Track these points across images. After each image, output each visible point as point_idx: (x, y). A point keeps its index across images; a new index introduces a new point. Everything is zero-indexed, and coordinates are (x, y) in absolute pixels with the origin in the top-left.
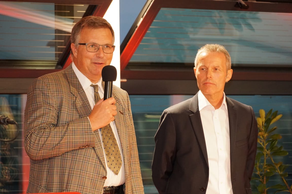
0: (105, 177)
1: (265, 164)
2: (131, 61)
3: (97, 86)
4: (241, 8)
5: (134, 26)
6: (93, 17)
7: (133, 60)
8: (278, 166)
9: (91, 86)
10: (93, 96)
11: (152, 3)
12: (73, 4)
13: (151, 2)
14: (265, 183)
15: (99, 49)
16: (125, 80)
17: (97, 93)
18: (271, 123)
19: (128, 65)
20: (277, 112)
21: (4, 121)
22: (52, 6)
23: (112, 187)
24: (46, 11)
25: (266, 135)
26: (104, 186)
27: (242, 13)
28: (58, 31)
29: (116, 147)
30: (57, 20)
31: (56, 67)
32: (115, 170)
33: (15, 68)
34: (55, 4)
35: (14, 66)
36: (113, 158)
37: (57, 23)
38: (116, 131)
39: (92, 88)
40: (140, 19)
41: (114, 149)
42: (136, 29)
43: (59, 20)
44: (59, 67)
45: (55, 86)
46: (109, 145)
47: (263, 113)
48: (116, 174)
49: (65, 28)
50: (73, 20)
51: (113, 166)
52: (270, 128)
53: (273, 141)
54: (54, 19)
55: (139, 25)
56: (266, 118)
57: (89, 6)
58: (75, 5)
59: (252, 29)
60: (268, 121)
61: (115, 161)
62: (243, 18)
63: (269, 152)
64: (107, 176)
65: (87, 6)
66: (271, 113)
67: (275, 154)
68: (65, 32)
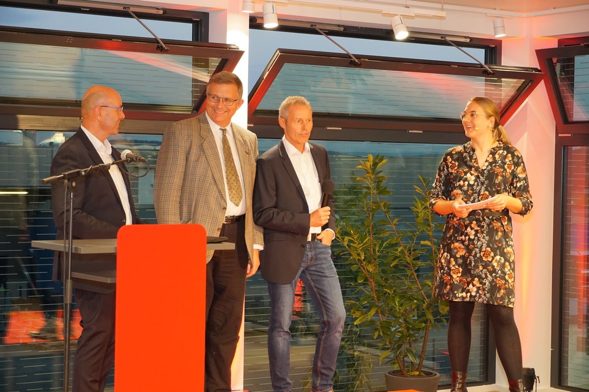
0: (225, 208)
1: (372, 201)
2: (257, 108)
3: (226, 129)
4: (355, 65)
5: (261, 79)
6: (224, 72)
7: (260, 107)
8: (383, 204)
9: (221, 129)
10: (222, 138)
11: (277, 59)
12: (208, 58)
13: (276, 57)
14: (371, 218)
15: (219, 100)
16: (252, 125)
17: (225, 136)
18: (378, 167)
19: (254, 112)
20: (383, 156)
21: (137, 159)
22: (190, 58)
23: (233, 216)
25: (373, 176)
26: (226, 216)
27: (357, 70)
28: (194, 80)
29: (238, 182)
30: (194, 70)
31: (192, 111)
32: (236, 202)
33: (156, 111)
34: (193, 56)
35: (155, 110)
36: (234, 192)
37: (194, 73)
38: (240, 168)
39: (221, 131)
40: (266, 72)
41: (236, 184)
42: (263, 81)
43: (196, 71)
44: (195, 111)
45: (186, 130)
46: (232, 181)
47: (371, 158)
48: (237, 205)
49: (202, 78)
50: (207, 71)
51: (234, 199)
52: (377, 171)
53: (379, 182)
54: (191, 69)
55: (265, 77)
56: (373, 162)
57: (222, 59)
58: (210, 58)
59: (366, 84)
60: (375, 164)
61: (236, 195)
62: (358, 74)
63: (375, 191)
64: (227, 208)
65: (220, 60)
66: (378, 158)
67: (380, 193)
68: (199, 81)
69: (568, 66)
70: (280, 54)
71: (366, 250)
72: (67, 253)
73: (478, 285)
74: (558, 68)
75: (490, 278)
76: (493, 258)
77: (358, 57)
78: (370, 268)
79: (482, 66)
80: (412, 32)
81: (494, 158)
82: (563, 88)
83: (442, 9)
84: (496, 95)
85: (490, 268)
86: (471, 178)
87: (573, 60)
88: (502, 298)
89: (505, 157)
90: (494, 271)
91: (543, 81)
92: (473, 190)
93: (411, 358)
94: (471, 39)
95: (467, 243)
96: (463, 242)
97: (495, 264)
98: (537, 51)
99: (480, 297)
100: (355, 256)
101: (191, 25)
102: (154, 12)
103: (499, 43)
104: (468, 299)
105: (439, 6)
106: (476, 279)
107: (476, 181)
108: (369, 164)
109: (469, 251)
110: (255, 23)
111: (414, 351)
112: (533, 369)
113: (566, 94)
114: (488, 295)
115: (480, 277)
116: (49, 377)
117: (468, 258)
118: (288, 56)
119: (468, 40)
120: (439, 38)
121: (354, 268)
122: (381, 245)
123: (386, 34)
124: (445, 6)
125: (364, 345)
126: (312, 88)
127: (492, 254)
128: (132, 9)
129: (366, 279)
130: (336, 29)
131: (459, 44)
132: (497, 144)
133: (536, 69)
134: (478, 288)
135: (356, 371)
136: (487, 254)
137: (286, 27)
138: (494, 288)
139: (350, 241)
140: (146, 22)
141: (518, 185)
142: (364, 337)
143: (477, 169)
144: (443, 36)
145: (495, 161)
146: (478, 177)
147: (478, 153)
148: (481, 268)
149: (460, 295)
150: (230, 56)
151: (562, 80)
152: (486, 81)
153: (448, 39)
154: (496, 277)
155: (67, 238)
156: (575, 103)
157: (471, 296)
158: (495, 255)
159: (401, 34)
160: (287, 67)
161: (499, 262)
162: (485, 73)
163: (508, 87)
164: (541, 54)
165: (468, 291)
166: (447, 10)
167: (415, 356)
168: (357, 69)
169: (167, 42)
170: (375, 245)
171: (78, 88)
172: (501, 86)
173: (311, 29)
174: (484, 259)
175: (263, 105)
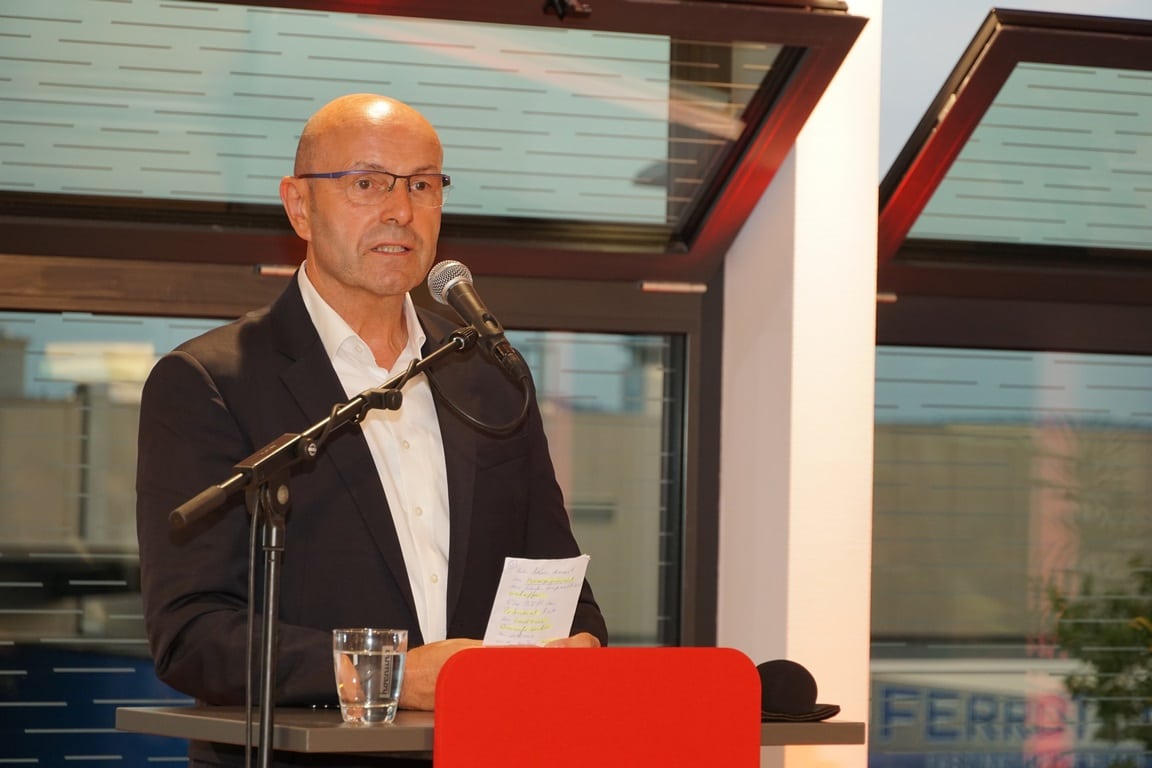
2: (913, 234)
5: (929, 120)
11: (988, 46)
12: (730, 41)
13: (987, 41)
16: (891, 298)
19: (902, 249)
30: (674, 92)
31: (669, 244)
34: (672, 37)
37: (674, 103)
40: (949, 97)
42: (935, 130)
43: (681, 93)
44: (680, 245)
55: (942, 116)
57: (785, 48)
58: (736, 45)
65: (776, 50)
68: (700, 134)
70: (999, 27)
118: (1029, 37)
150: (811, 38)
160: (1026, 78)
175: (930, 224)
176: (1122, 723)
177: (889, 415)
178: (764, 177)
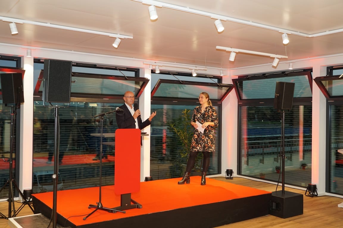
1: (186, 122)
5: (155, 87)
16: (152, 101)
19: (153, 97)
22: (134, 82)
24: (133, 83)
25: (186, 115)
28: (135, 88)
43: (136, 85)
47: (186, 110)
50: (139, 86)
52: (188, 113)
59: (184, 89)
60: (187, 112)
62: (182, 86)
65: (143, 82)
66: (188, 110)
67: (188, 120)
68: (137, 88)
69: (241, 84)
70: (160, 80)
71: (184, 136)
72: (101, 137)
73: (200, 146)
74: (238, 84)
75: (203, 144)
76: (205, 138)
77: (182, 81)
78: (186, 141)
79: (217, 84)
80: (197, 74)
81: (206, 110)
82: (240, 90)
83: (206, 68)
84: (221, 92)
85: (204, 141)
86: (199, 116)
87: (242, 82)
88: (207, 149)
89: (210, 110)
90: (205, 142)
91: (234, 88)
92: (199, 119)
93: (197, 167)
94: (214, 76)
95: (198, 134)
96: (197, 134)
97: (205, 140)
98: (232, 79)
99: (200, 150)
100: (181, 138)
101: (134, 72)
102: (124, 68)
103: (221, 77)
104: (197, 151)
105: (205, 67)
106: (200, 145)
107: (200, 116)
108: (185, 112)
109: (198, 136)
110: (153, 72)
111: (198, 165)
112: (232, 170)
113: (240, 91)
114: (203, 149)
115: (201, 144)
116: (94, 173)
117: (198, 139)
118: (162, 81)
119: (213, 77)
120: (205, 76)
121: (181, 141)
122: (189, 135)
123: (190, 75)
124: (207, 67)
125: (183, 163)
126: (169, 90)
127: (205, 137)
128: (118, 68)
129: (185, 145)
130: (176, 73)
131: (210, 78)
132: (208, 106)
133: (232, 85)
134: (200, 147)
135: (181, 171)
136: (203, 137)
137: (162, 73)
138: (204, 147)
139: (180, 134)
140: (122, 71)
141: (214, 118)
142: (184, 161)
143: (201, 113)
144: (206, 75)
145: (206, 111)
146: (200, 115)
147: (202, 108)
148: (201, 141)
149: (194, 149)
150: (145, 81)
151: (239, 88)
152: (218, 88)
153: (207, 76)
154: (205, 144)
155: (101, 133)
156: (243, 94)
157: (198, 150)
158: (206, 137)
159: (194, 75)
160: (162, 84)
161: (206, 139)
162: (218, 86)
163: (224, 90)
164: (234, 80)
165: (197, 148)
166: (207, 68)
167: (199, 166)
168: (181, 85)
169: (128, 77)
170: (187, 135)
171: (102, 90)
172: (222, 89)
173: (168, 73)
174: (202, 139)
175: (155, 95)
176: (171, 131)
177: (152, 108)
178: (142, 92)
